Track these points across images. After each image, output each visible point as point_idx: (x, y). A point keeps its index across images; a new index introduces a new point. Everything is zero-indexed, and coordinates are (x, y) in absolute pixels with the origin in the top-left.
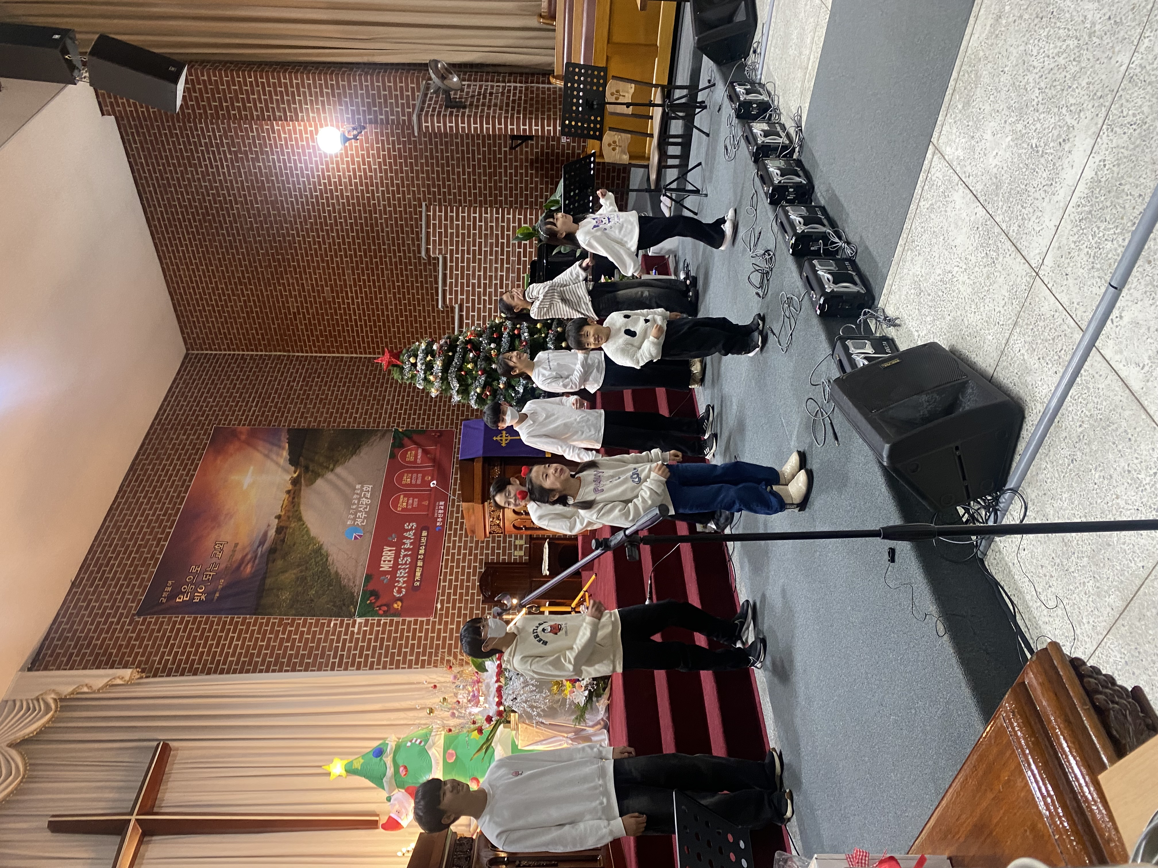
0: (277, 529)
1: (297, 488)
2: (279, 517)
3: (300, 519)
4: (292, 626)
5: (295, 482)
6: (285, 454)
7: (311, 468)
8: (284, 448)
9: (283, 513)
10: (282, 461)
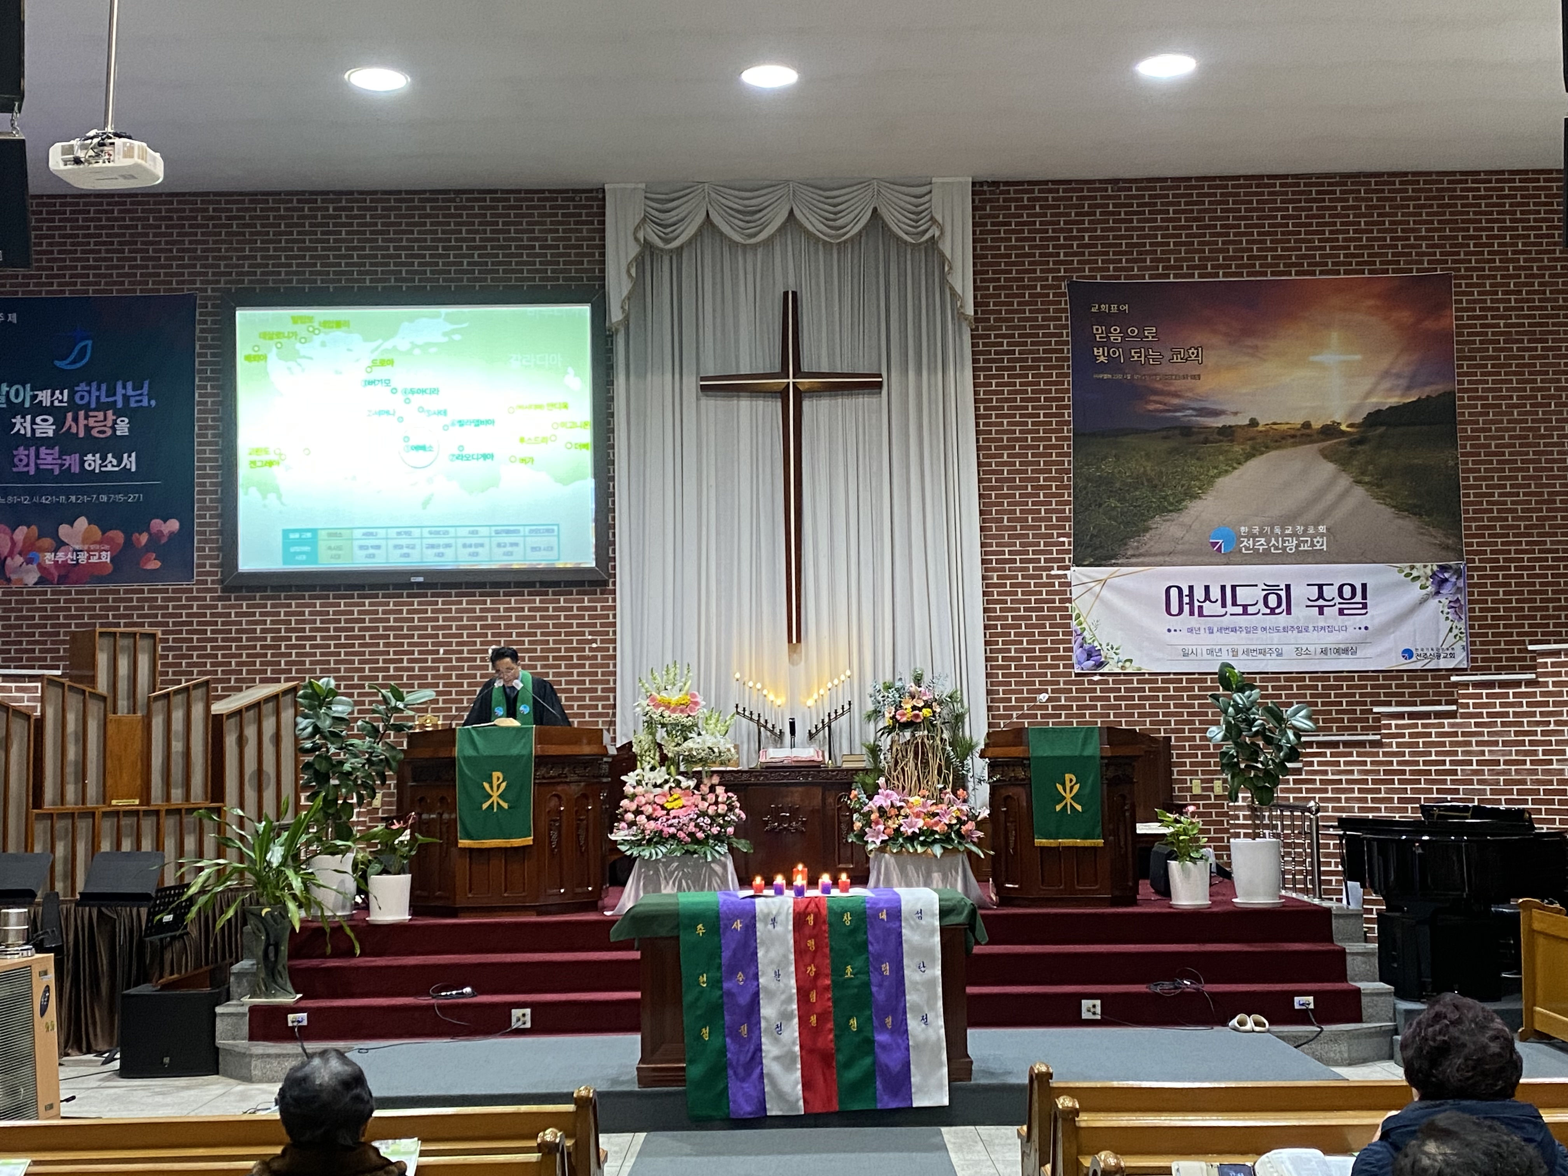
0: (1230, 427)
1: (1315, 436)
2: (1254, 423)
3: (1249, 456)
4: (1057, 487)
5: (1330, 431)
6: (1394, 400)
7: (1359, 448)
8: (1403, 396)
9: (1260, 428)
10: (1374, 400)
